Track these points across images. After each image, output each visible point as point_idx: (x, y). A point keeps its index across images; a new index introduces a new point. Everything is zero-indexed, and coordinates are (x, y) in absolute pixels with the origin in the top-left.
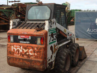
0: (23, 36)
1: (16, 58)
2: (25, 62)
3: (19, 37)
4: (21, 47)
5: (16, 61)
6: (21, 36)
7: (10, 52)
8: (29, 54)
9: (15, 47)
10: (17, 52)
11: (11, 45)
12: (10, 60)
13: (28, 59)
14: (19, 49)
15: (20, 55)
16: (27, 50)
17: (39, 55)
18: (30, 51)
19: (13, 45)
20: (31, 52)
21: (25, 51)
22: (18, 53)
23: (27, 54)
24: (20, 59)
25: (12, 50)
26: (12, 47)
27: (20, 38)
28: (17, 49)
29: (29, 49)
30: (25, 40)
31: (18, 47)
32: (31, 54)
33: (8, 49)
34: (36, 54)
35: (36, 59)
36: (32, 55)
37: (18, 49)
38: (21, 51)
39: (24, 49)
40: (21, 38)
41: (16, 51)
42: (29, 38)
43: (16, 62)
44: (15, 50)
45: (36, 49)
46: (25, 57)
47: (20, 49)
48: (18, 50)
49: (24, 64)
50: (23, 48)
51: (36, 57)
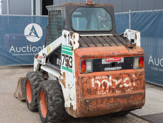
0: (110, 59)
1: (102, 99)
2: (119, 100)
3: (104, 62)
4: (110, 78)
5: (102, 103)
6: (107, 59)
7: (88, 90)
8: (124, 87)
9: (98, 80)
10: (103, 88)
11: (90, 78)
12: (90, 106)
13: (123, 94)
14: (106, 81)
15: (108, 91)
16: (119, 81)
17: (139, 85)
18: (125, 81)
19: (95, 77)
20: (127, 82)
21: (117, 82)
22: (105, 89)
23: (121, 86)
24: (109, 98)
25: (93, 86)
26: (93, 79)
27: (106, 63)
28: (102, 82)
29: (123, 78)
30: (113, 65)
31: (103, 79)
32: (126, 85)
33: (85, 85)
34: (134, 84)
35: (136, 92)
36: (129, 87)
37: (104, 82)
38: (109, 84)
39: (114, 81)
40: (108, 63)
41: (101, 86)
42: (120, 60)
43: (102, 105)
44: (99, 85)
45: (134, 76)
46: (118, 92)
47: (109, 80)
48: (105, 84)
49: (117, 104)
50: (113, 78)
51: (135, 88)
